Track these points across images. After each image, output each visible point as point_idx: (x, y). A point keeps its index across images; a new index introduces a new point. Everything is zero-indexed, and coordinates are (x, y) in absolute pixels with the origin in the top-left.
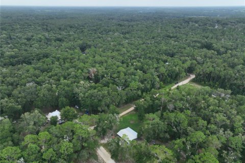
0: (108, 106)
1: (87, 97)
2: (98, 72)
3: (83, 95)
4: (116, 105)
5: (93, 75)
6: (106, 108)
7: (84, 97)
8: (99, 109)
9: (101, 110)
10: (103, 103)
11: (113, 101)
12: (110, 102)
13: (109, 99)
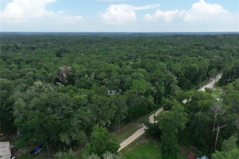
0: (88, 130)
1: (34, 109)
2: (74, 72)
3: (24, 104)
4: (106, 126)
5: (65, 75)
6: (82, 134)
7: (26, 108)
8: (64, 138)
9: (68, 142)
10: (75, 122)
11: (100, 117)
12: (92, 119)
13: (89, 111)
